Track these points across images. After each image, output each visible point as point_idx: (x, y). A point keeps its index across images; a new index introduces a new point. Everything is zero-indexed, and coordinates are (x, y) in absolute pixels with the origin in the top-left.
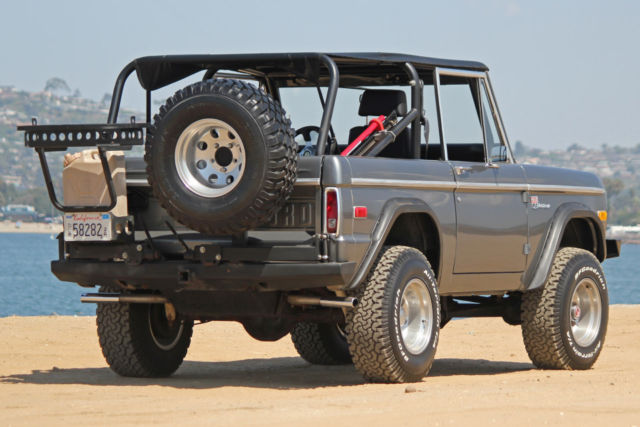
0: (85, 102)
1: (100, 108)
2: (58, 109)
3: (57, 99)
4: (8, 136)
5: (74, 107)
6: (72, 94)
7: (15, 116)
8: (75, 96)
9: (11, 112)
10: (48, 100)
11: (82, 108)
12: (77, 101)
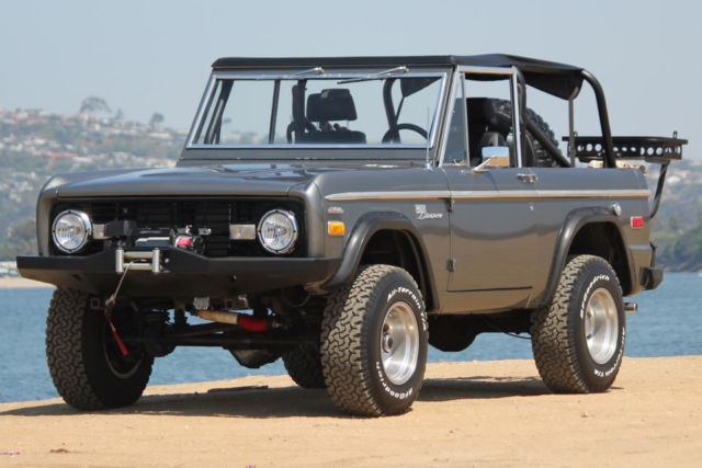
0: (129, 125)
1: (149, 131)
2: (97, 135)
3: (95, 122)
4: (39, 170)
5: (117, 132)
6: (113, 115)
7: (46, 145)
8: (118, 118)
9: (40, 141)
10: (84, 124)
11: (126, 132)
12: (120, 125)
